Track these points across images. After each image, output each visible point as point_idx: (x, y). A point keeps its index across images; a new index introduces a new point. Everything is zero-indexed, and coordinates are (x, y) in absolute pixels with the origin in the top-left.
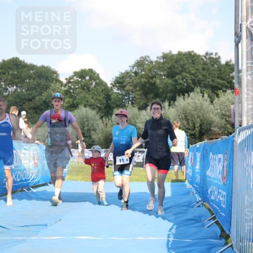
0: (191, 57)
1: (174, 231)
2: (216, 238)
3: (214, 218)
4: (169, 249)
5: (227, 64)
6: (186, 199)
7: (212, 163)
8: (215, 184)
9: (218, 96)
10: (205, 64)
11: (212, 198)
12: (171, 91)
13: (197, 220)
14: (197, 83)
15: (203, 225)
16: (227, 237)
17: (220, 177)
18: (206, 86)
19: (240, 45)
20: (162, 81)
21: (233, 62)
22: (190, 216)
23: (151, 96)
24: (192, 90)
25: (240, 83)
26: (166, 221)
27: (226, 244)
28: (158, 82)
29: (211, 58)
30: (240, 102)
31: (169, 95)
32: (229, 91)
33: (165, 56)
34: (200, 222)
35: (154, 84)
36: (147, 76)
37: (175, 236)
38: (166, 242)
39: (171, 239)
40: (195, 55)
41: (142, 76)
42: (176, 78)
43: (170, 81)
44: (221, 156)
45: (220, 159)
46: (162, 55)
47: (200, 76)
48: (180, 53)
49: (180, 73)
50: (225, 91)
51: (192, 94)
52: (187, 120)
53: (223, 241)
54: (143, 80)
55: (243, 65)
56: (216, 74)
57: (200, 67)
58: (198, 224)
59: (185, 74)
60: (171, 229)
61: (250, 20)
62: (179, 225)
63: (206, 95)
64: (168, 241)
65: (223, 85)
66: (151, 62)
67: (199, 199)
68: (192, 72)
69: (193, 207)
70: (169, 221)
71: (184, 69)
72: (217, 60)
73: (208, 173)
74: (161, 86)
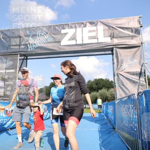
0: (102, 80)
1: (100, 127)
2: (111, 129)
3: (111, 123)
4: (99, 132)
5: (111, 81)
6: (103, 118)
7: (109, 108)
8: (110, 114)
9: (109, 90)
10: (105, 81)
11: (110, 117)
12: (97, 89)
13: (106, 124)
14: (104, 86)
15: (108, 125)
16: (114, 129)
17: (112, 112)
18: (106, 87)
19: (115, 77)
20: (95, 86)
21: (113, 81)
22: (104, 123)
23: (92, 90)
24: (103, 88)
25: (115, 87)
26: (98, 124)
27: (114, 131)
28: (94, 86)
29: (107, 80)
30: (116, 92)
31: (97, 90)
32: (112, 88)
33: (95, 80)
34: (107, 124)
35: (92, 87)
36: (90, 85)
37: (101, 128)
38: (98, 130)
39: (99, 129)
40: (103, 79)
41: (89, 85)
42: (98, 85)
43: (96, 86)
44: (111, 106)
45: (111, 107)
46: (94, 79)
47: (105, 85)
48: (99, 79)
49: (99, 84)
50: (111, 88)
51: (102, 89)
52: (102, 96)
53: (114, 130)
54: (90, 86)
55: (116, 82)
56: (109, 84)
57: (104, 82)
58: (107, 125)
59: (100, 84)
60: (99, 126)
61: (117, 71)
62: (101, 125)
63: (106, 89)
64: (99, 130)
65: (110, 87)
66: (91, 81)
67: (106, 118)
68: (103, 83)
69: (105, 120)
70: (99, 124)
71: (100, 83)
72: (108, 80)
73: (108, 111)
74: (94, 87)
